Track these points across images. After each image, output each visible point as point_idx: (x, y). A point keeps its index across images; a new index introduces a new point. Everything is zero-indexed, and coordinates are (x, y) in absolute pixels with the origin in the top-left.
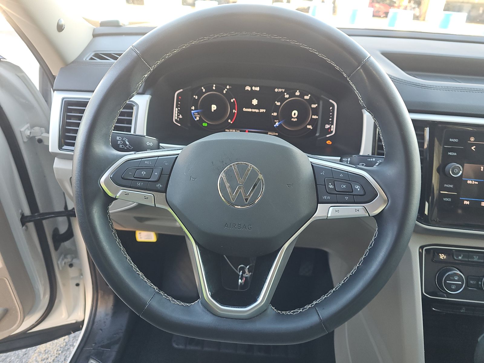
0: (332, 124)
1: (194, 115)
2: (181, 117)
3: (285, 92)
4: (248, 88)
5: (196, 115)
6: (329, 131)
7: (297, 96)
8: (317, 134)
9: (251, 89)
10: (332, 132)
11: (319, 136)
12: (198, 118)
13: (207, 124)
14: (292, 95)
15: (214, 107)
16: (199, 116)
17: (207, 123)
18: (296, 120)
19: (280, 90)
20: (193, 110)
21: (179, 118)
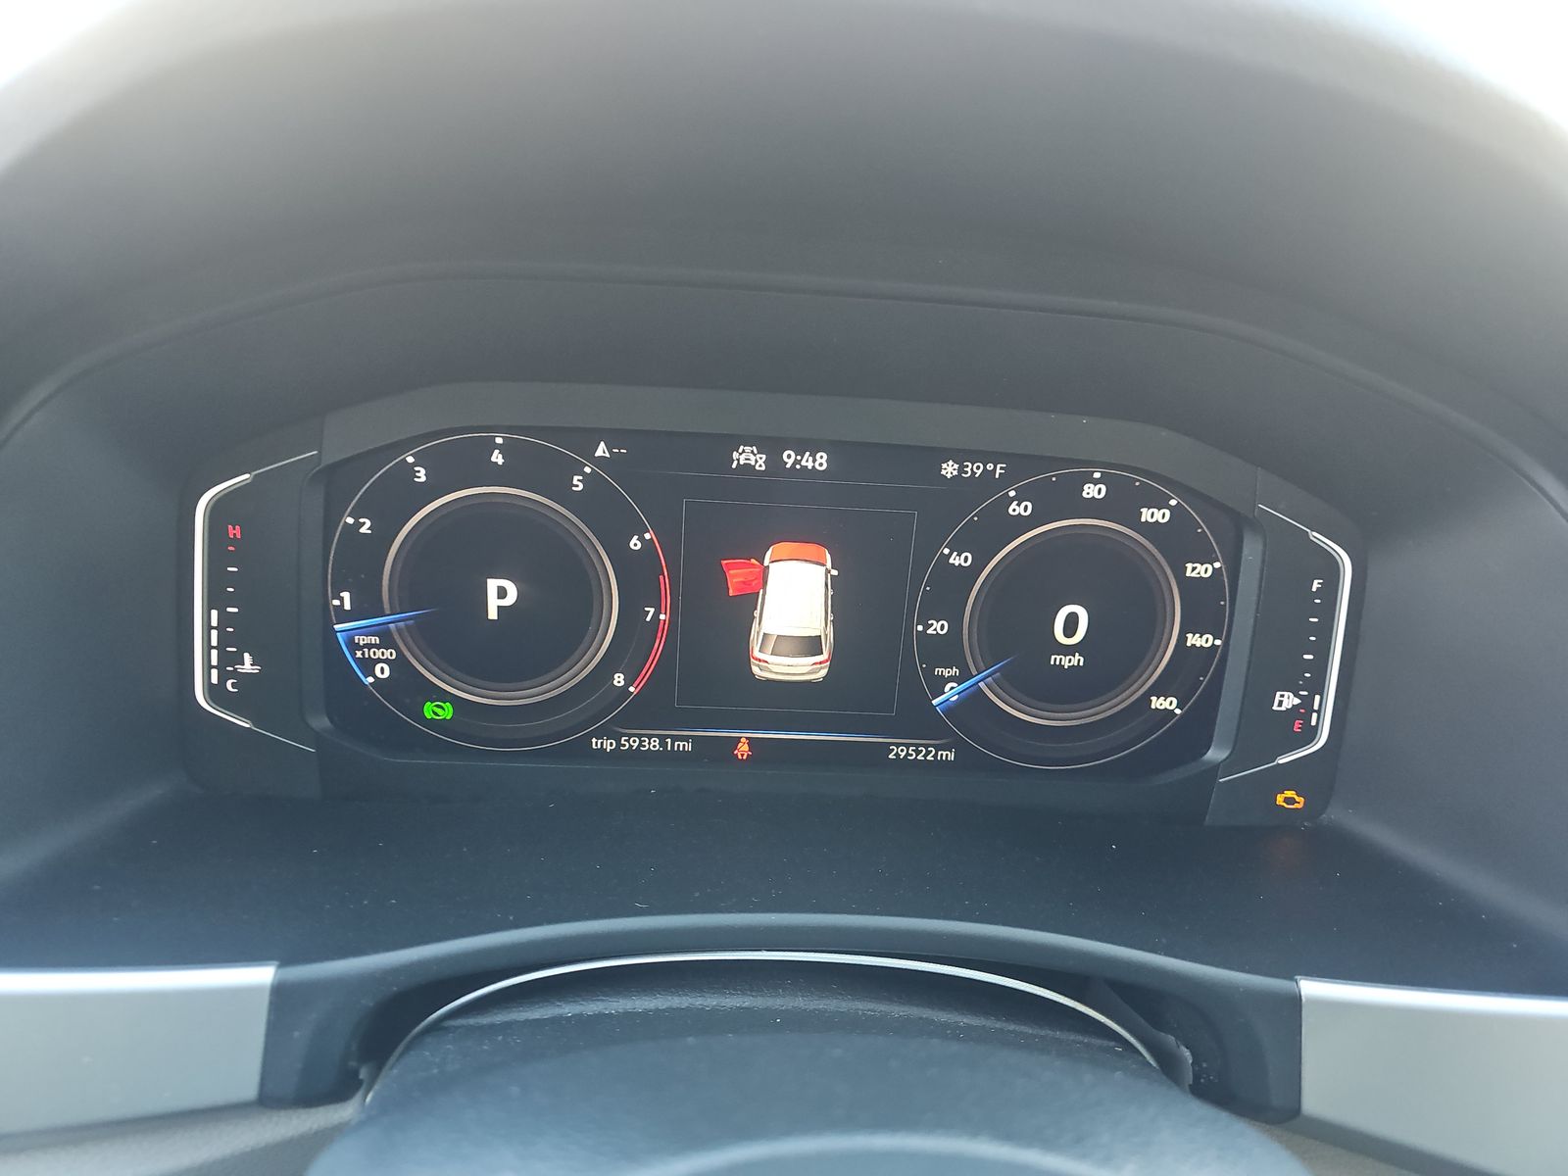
0: (1319, 687)
1: (354, 646)
2: (248, 666)
3: (1007, 480)
4: (749, 457)
5: (370, 646)
6: (1297, 727)
7: (1093, 508)
8: (1215, 754)
9: (774, 461)
10: (1311, 733)
11: (1229, 766)
12: (383, 671)
13: (448, 706)
14: (1058, 499)
15: (500, 594)
16: (390, 654)
17: (455, 701)
18: (1077, 660)
19: (975, 469)
20: (344, 616)
21: (235, 674)
